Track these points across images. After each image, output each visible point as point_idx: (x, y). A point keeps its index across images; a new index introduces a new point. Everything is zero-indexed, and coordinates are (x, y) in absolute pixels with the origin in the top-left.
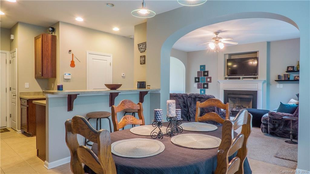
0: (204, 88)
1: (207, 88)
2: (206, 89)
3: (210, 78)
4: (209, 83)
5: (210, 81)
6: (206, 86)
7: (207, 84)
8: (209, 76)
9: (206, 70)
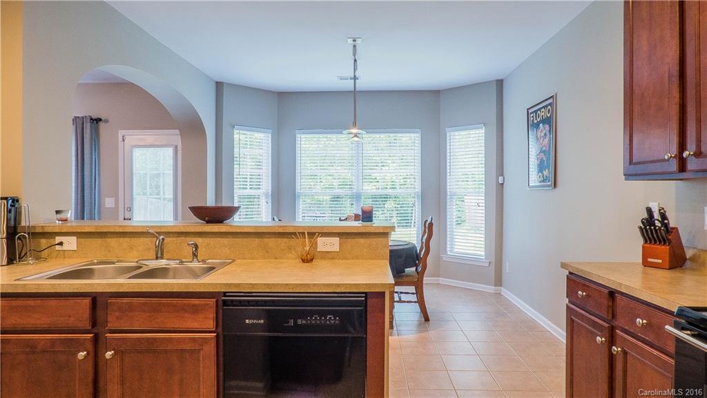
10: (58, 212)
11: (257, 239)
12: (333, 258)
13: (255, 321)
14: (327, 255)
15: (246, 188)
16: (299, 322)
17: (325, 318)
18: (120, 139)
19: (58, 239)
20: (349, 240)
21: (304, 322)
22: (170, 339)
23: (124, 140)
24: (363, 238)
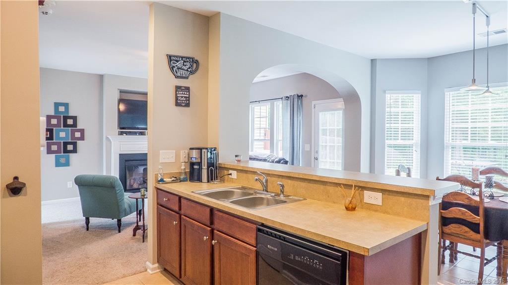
0: (66, 151)
1: (75, 151)
2: (71, 155)
3: (82, 131)
4: (79, 143)
5: (82, 138)
6: (70, 147)
7: (75, 144)
8: (79, 127)
9: (71, 114)
10: (236, 156)
11: (322, 186)
12: (376, 211)
13: (273, 248)
14: (371, 207)
15: (398, 139)
16: (297, 258)
17: (313, 261)
18: (313, 106)
19: (231, 172)
20: (391, 197)
21: (299, 259)
22: (237, 244)
23: (315, 107)
24: (404, 197)
